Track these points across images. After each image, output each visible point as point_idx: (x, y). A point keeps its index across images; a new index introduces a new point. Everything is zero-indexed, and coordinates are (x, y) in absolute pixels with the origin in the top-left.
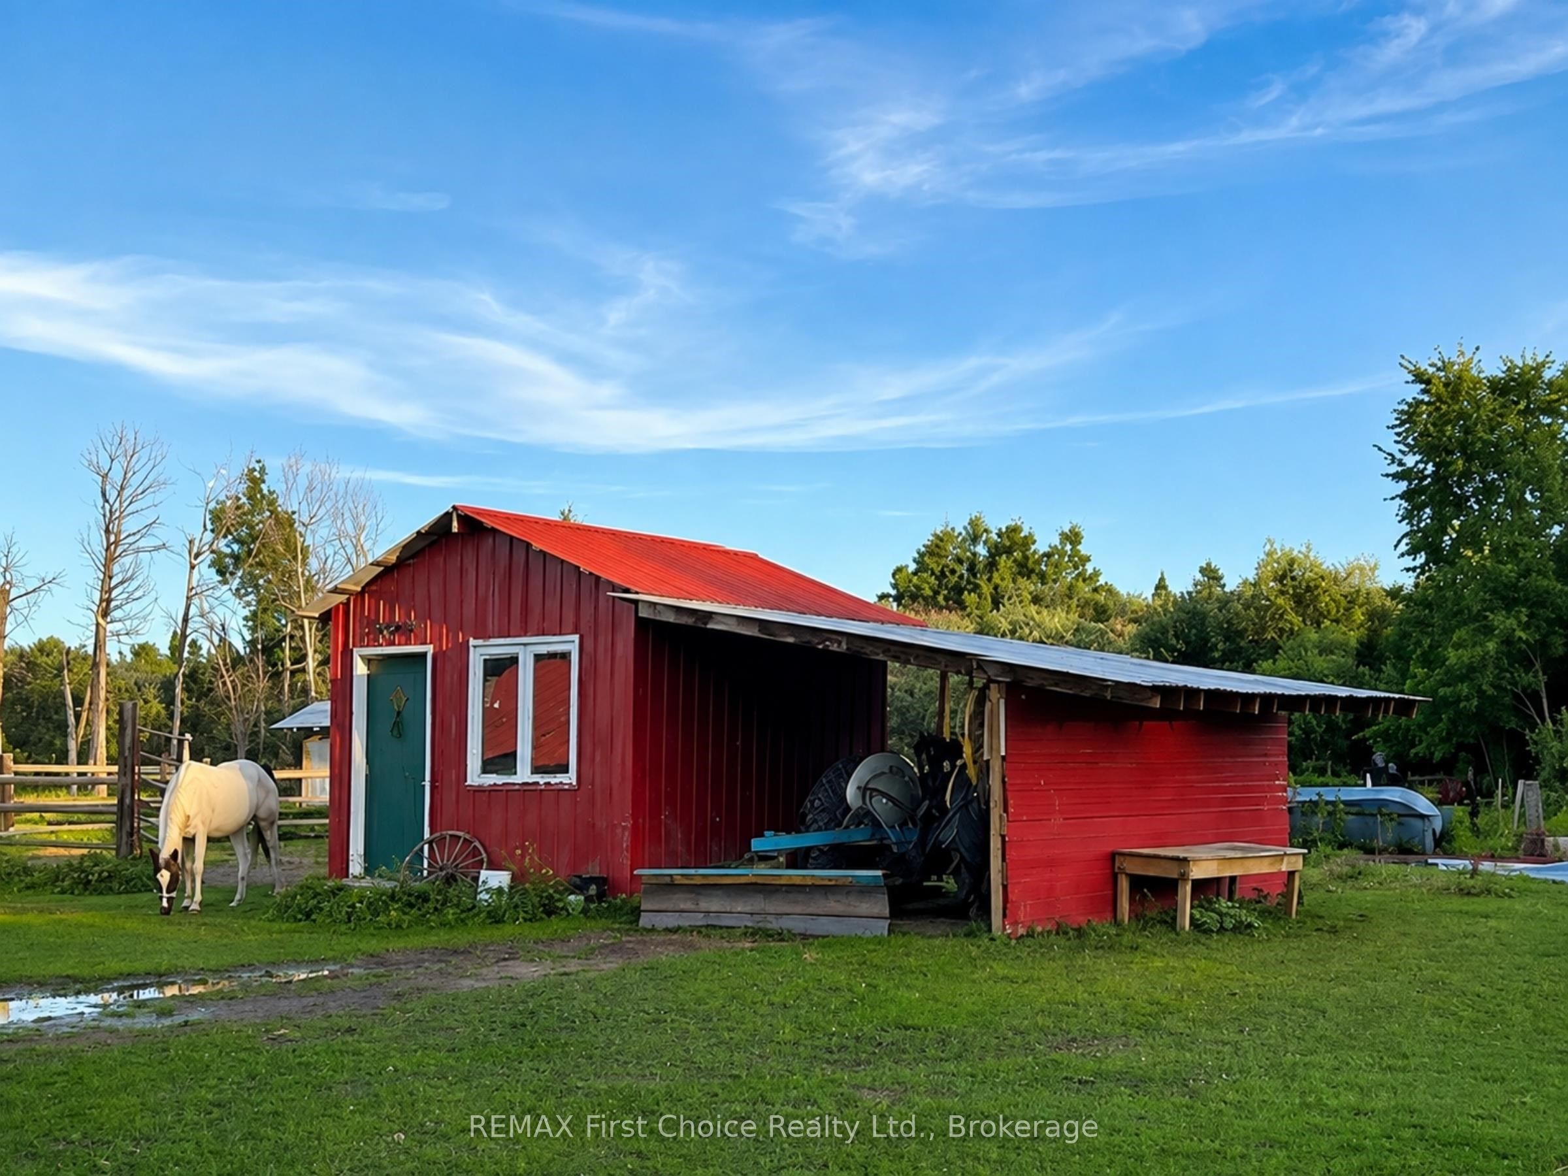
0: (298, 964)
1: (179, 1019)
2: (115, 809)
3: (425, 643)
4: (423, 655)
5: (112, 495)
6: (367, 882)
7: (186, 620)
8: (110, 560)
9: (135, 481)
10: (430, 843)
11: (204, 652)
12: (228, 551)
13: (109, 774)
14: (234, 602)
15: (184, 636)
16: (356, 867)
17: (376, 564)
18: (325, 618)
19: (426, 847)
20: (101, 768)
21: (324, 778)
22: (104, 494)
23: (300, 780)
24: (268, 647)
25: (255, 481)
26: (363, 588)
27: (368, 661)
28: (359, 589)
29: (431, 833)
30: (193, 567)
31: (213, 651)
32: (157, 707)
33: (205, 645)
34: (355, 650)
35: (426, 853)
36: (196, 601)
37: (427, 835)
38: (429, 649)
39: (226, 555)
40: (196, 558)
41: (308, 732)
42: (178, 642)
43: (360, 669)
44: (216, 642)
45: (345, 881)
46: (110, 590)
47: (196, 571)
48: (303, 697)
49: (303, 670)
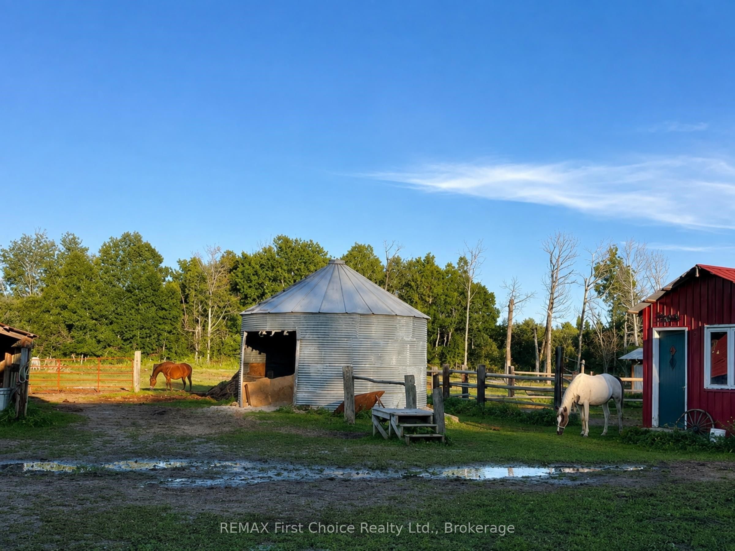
0: (630, 463)
1: (578, 482)
2: (554, 390)
3: (684, 326)
4: (684, 331)
5: (554, 261)
6: (659, 429)
7: (584, 312)
8: (552, 288)
9: (564, 255)
10: (687, 413)
11: (591, 327)
12: (601, 283)
13: (552, 376)
14: (603, 304)
15: (582, 319)
16: (655, 422)
17: (663, 290)
18: (641, 314)
19: (686, 415)
20: (549, 373)
21: (641, 382)
22: (551, 261)
23: (631, 382)
24: (618, 325)
25: (613, 253)
26: (657, 300)
27: (659, 333)
28: (655, 301)
29: (688, 410)
30: (586, 290)
31: (595, 327)
32: (571, 348)
33: (591, 323)
34: (653, 329)
35: (686, 419)
36: (587, 304)
37: (686, 410)
38: (686, 329)
39: (601, 285)
40: (588, 286)
41: (634, 361)
42: (580, 321)
43: (656, 336)
44: (596, 322)
45: (651, 429)
46: (553, 300)
47: (588, 292)
48: (633, 346)
49: (633, 334)
